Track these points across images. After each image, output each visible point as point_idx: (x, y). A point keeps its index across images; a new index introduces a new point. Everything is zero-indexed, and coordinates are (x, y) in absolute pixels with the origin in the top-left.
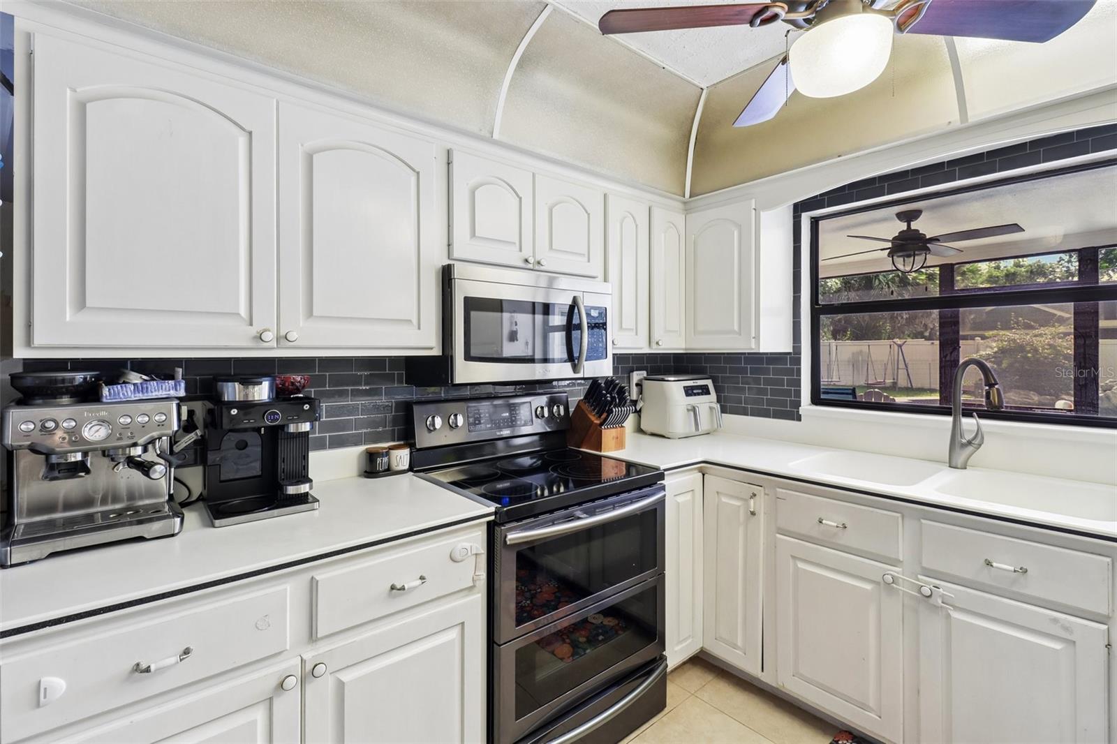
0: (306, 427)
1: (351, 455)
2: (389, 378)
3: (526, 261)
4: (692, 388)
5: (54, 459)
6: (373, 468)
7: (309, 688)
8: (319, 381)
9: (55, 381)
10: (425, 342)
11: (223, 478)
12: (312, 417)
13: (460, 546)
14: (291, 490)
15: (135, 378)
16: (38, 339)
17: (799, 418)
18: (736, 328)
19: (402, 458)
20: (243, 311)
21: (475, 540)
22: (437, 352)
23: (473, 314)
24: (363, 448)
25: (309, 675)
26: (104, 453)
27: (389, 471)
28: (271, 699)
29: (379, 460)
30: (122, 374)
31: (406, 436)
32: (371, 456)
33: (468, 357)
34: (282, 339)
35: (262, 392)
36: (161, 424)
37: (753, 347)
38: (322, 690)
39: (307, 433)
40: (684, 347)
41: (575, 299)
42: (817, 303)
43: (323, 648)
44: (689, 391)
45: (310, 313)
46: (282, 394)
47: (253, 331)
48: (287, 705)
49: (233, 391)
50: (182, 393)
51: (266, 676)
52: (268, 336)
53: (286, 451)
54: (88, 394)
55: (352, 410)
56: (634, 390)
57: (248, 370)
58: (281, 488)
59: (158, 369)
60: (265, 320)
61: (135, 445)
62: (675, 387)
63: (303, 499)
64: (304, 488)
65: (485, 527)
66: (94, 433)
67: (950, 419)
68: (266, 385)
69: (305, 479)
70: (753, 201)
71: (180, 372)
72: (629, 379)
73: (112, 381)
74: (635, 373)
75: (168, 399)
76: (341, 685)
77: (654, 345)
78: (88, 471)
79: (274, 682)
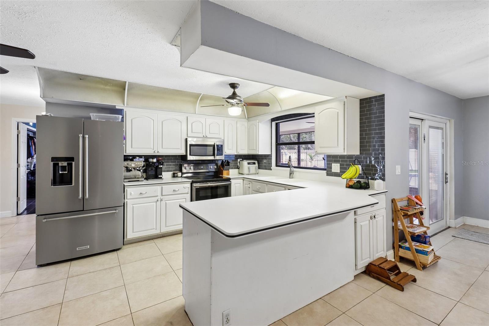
0: (161, 166)
1: (170, 173)
2: (178, 159)
3: (204, 136)
4: (250, 163)
5: (128, 169)
6: (174, 176)
7: (161, 202)
8: (165, 159)
9: (128, 158)
10: (183, 152)
11: (149, 174)
12: (162, 165)
13: (185, 186)
14: (159, 176)
15: (138, 158)
16: (127, 152)
17: (271, 169)
18: (255, 149)
19: (180, 174)
20: (152, 148)
21: (189, 185)
22: (185, 154)
23: (191, 147)
24: (172, 172)
25: (161, 200)
26: (134, 168)
27: (177, 177)
28: (156, 202)
29: (175, 174)
30: (136, 157)
31: (181, 170)
32: (174, 174)
33: (190, 155)
34: (158, 152)
35: (155, 160)
36: (141, 165)
37: (258, 153)
38: (163, 203)
39: (162, 167)
40: (247, 153)
41: (214, 143)
42: (277, 143)
43: (163, 197)
44: (249, 164)
45: (162, 148)
46: (158, 161)
47: (154, 151)
48: (159, 203)
49: (151, 160)
50: (144, 160)
51: (156, 199)
52: (156, 151)
53: (159, 170)
54: (132, 160)
55: (171, 165)
56: (238, 163)
57: (153, 157)
58: (158, 176)
59: (140, 156)
60: (155, 149)
61: (138, 167)
62: (245, 163)
63: (161, 178)
64: (161, 176)
65: (190, 184)
66: (133, 165)
67: (289, 168)
68: (156, 159)
69: (162, 175)
70: (258, 120)
71: (143, 157)
72: (237, 161)
73: (135, 158)
74: (238, 159)
75: (142, 161)
76: (166, 203)
77: (238, 153)
78: (132, 171)
79: (157, 200)
